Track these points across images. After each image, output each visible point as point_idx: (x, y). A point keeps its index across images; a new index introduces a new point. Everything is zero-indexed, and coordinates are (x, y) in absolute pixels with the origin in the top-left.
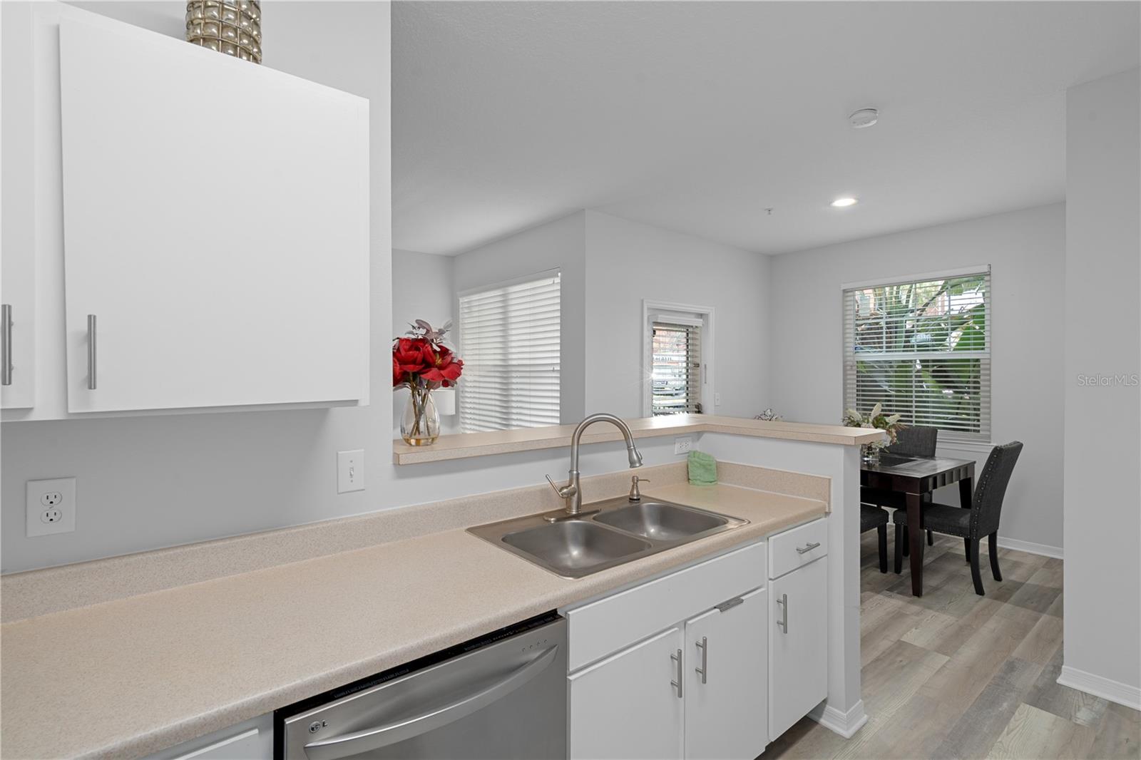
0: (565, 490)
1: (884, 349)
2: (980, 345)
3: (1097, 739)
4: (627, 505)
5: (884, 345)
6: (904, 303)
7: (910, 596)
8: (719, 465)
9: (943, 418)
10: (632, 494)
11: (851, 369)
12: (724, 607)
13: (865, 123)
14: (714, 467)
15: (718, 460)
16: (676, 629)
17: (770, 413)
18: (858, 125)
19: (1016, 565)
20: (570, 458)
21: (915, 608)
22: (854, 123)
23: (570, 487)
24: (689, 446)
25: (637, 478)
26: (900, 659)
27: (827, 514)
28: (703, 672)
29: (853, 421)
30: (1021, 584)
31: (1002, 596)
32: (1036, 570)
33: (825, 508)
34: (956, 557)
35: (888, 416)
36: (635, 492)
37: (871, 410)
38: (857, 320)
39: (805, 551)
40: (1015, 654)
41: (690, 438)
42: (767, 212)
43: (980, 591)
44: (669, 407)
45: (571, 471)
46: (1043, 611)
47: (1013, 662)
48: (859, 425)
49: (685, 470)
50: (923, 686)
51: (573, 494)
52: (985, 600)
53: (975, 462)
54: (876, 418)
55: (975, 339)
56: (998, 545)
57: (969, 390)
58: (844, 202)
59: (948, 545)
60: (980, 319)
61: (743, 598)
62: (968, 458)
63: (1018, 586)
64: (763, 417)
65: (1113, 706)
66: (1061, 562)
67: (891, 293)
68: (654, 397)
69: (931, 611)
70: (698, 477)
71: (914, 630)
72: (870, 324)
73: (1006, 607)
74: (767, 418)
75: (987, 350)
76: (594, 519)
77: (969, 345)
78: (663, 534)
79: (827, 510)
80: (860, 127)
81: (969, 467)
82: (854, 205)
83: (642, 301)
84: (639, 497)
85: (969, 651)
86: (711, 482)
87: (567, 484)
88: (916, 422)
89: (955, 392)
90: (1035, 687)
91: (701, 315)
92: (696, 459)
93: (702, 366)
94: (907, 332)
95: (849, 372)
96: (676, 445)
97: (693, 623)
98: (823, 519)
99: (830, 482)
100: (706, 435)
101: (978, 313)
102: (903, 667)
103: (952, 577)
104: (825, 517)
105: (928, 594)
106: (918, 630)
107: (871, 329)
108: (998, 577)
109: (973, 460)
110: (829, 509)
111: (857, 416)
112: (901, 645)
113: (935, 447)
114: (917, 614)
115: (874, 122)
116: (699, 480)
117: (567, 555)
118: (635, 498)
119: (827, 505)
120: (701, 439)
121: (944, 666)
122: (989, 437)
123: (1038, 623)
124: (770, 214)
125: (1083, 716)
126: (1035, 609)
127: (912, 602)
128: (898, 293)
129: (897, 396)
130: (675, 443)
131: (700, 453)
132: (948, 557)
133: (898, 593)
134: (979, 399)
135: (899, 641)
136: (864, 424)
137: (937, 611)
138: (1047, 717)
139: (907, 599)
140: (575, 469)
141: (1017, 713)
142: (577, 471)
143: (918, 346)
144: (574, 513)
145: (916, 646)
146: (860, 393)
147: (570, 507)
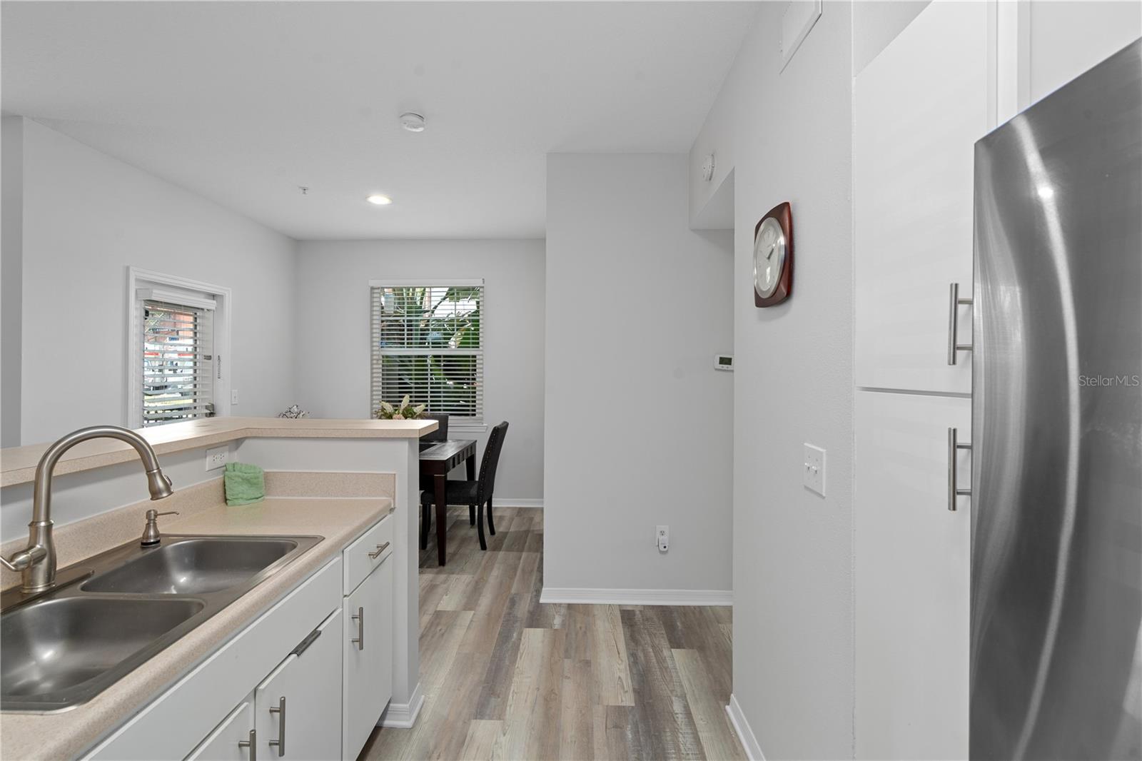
0: (22, 557)
1: (406, 345)
2: (476, 344)
3: (567, 636)
4: (140, 554)
5: (406, 341)
6: (418, 303)
7: (437, 567)
8: (267, 476)
9: (450, 406)
10: (146, 535)
11: (377, 364)
12: (299, 650)
13: (415, 128)
14: (261, 479)
15: (266, 470)
16: (245, 704)
17: (296, 410)
18: (408, 126)
19: (501, 518)
20: (32, 501)
21: (442, 577)
22: (405, 123)
23: (34, 550)
24: (225, 457)
25: (156, 512)
26: (439, 628)
27: (392, 510)
28: (280, 744)
29: (386, 413)
30: (507, 533)
31: (497, 548)
32: (513, 519)
33: (390, 504)
34: (463, 522)
35: (416, 406)
36: (152, 533)
37: (401, 401)
38: (382, 316)
39: (378, 554)
40: (513, 591)
41: (227, 447)
42: (302, 191)
43: (484, 547)
44: (171, 410)
45: (34, 525)
46: (522, 551)
47: (513, 598)
48: (390, 417)
49: (221, 489)
50: (460, 646)
51: (38, 560)
52: (488, 553)
53: (476, 441)
54: (406, 409)
55: (472, 339)
56: (493, 506)
57: (468, 381)
58: (379, 200)
59: (456, 514)
60: (476, 323)
61: (319, 629)
62: (472, 438)
63: (505, 534)
64: (288, 414)
65: (570, 606)
66: (542, 510)
67: (408, 294)
68: (146, 397)
69: (454, 576)
70: (240, 495)
71: (445, 597)
72: (391, 321)
73: (501, 554)
74: (292, 415)
75: (481, 348)
76: (83, 589)
77: (469, 343)
78: (200, 579)
79: (392, 506)
80: (409, 129)
81: (472, 447)
82: (388, 205)
83: (128, 268)
84: (158, 539)
85: (485, 601)
86: (257, 498)
87: (25, 544)
88: (431, 410)
89: (455, 383)
90: (529, 611)
91: (213, 296)
92: (237, 473)
93: (216, 358)
94: (422, 330)
95: (375, 366)
96: (208, 459)
97: (265, 688)
98: (389, 516)
99: (395, 478)
100: (247, 442)
101: (475, 317)
102: (443, 635)
103: (464, 541)
104: (390, 513)
105: (450, 560)
106: (448, 596)
107: (392, 325)
108: (492, 532)
109: (475, 439)
110: (394, 505)
111: (389, 408)
112: (438, 614)
113: (447, 432)
114: (445, 582)
115: (421, 129)
116: (242, 498)
117: (33, 663)
118: (152, 541)
119: (392, 501)
120: (240, 448)
121: (471, 621)
122: (482, 419)
123: (521, 561)
124: (305, 193)
125: (557, 622)
126: (518, 551)
127: (438, 573)
128: (413, 294)
129: (416, 388)
130: (206, 457)
131: (241, 464)
132: (458, 524)
133: (427, 567)
134: (475, 388)
135: (436, 611)
136: (394, 416)
137: (458, 574)
138: (539, 631)
139: (435, 570)
140: (43, 517)
141: (523, 639)
142: (47, 519)
143: (433, 343)
144: (40, 590)
145: (448, 611)
146: (385, 386)
147: (32, 583)
